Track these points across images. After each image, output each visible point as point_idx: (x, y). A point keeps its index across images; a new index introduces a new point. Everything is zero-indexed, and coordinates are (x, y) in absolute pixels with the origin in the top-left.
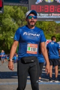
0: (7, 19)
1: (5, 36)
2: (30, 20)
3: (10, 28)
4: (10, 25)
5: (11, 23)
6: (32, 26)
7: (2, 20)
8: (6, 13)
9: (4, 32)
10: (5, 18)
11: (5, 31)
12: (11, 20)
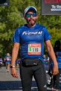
0: (13, 13)
1: (11, 35)
2: (29, 18)
3: (18, 25)
4: (17, 21)
5: (19, 19)
6: (32, 25)
7: (7, 15)
8: (12, 6)
9: (9, 30)
10: (11, 12)
11: (11, 29)
12: (19, 14)
